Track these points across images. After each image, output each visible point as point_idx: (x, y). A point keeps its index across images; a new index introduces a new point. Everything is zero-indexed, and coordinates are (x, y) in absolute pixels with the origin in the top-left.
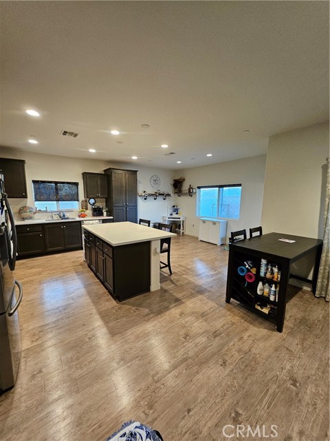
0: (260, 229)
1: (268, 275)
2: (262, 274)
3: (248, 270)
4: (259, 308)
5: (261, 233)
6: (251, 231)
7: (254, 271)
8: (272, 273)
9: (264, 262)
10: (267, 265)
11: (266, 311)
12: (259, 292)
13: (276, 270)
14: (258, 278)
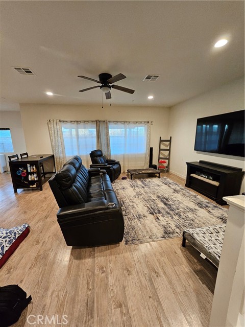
0: (26, 154)
1: (32, 171)
2: (29, 171)
3: (22, 171)
4: (32, 186)
5: (28, 156)
6: (21, 155)
7: (25, 171)
8: (33, 169)
9: (28, 165)
10: (30, 166)
11: (35, 186)
12: (30, 180)
13: (34, 167)
14: (28, 173)
